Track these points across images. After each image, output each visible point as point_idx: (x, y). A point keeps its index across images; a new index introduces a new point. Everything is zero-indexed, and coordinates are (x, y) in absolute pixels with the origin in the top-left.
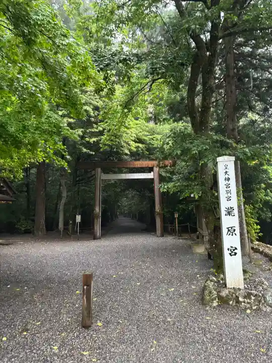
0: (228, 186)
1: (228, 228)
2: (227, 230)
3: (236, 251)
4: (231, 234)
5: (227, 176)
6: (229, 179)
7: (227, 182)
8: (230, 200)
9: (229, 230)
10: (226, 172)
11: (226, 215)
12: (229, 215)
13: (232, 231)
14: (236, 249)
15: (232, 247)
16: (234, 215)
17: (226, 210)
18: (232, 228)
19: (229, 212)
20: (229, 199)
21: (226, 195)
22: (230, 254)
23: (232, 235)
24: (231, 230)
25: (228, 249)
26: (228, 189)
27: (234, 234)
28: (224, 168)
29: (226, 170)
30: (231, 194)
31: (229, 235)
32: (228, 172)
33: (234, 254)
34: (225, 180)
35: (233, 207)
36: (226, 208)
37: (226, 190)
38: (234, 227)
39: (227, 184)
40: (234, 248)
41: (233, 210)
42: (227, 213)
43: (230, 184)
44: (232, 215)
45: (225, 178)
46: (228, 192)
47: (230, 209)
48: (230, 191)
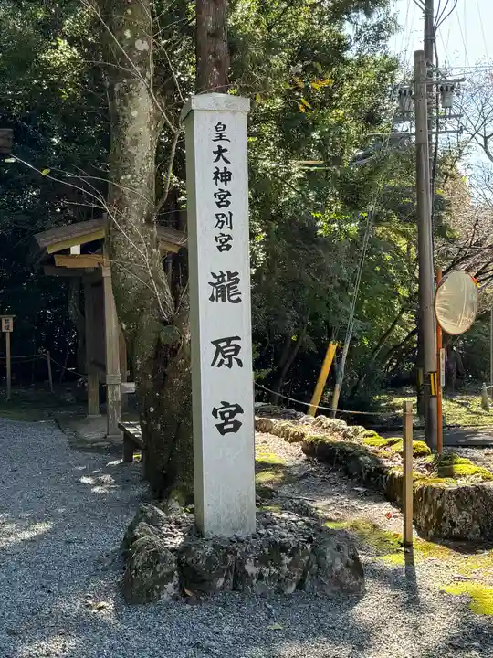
0: (223, 199)
1: (216, 343)
2: (214, 348)
3: (238, 417)
4: (226, 361)
5: (221, 165)
6: (226, 176)
7: (221, 185)
8: (229, 247)
9: (219, 350)
10: (220, 152)
11: (212, 298)
12: (224, 300)
13: (230, 351)
14: (239, 409)
15: (226, 404)
16: (239, 300)
17: (215, 281)
18: (229, 340)
19: (223, 288)
20: (224, 244)
21: (217, 232)
22: (220, 427)
23: (230, 365)
24: (226, 350)
25: (215, 412)
26: (224, 210)
27: (234, 361)
28: (214, 134)
29: (220, 143)
30: (231, 228)
31: (219, 365)
32: (225, 150)
33: (231, 426)
34: (216, 178)
35: (236, 274)
36: (214, 276)
37: (217, 215)
38: (238, 338)
39: (222, 191)
40: (233, 409)
41: (237, 281)
42: (218, 292)
43: (229, 194)
44: (233, 298)
45: (216, 173)
46: (224, 219)
47: (226, 278)
48: (228, 215)
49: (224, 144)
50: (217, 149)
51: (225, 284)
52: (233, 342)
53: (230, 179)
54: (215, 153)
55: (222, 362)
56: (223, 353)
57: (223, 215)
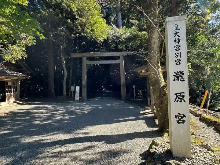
0: (178, 48)
1: (176, 94)
2: (175, 96)
3: (184, 119)
4: (180, 100)
5: (177, 37)
6: (179, 41)
7: (177, 44)
8: (180, 63)
10: (176, 33)
11: (174, 80)
12: (178, 80)
13: (181, 97)
14: (184, 116)
15: (180, 114)
16: (184, 80)
17: (175, 74)
18: (180, 93)
19: (178, 76)
20: (178, 63)
21: (176, 59)
22: (178, 122)
23: (181, 102)
24: (179, 97)
25: (176, 117)
26: (178, 52)
27: (182, 100)
28: (174, 28)
29: (176, 31)
30: (180, 57)
31: (177, 101)
32: (178, 33)
33: (182, 121)
34: (175, 42)
35: (183, 72)
36: (175, 73)
37: (175, 53)
38: (183, 93)
39: (177, 46)
40: (182, 116)
41: (183, 74)
42: (176, 78)
43: (180, 46)
44: (182, 80)
45: (175, 40)
46: (178, 54)
47: (179, 73)
48: (179, 53)
49: (177, 31)
50: (175, 33)
51: (179, 75)
52: (182, 94)
53: (180, 42)
54: (174, 34)
55: (178, 100)
56: (178, 97)
57: (178, 53)
